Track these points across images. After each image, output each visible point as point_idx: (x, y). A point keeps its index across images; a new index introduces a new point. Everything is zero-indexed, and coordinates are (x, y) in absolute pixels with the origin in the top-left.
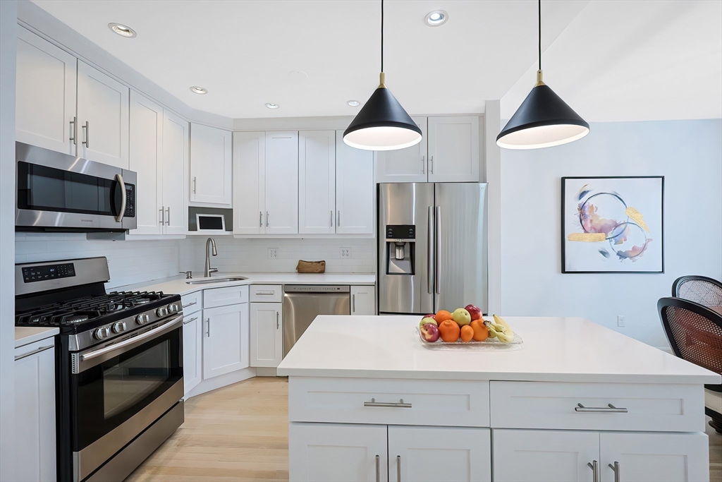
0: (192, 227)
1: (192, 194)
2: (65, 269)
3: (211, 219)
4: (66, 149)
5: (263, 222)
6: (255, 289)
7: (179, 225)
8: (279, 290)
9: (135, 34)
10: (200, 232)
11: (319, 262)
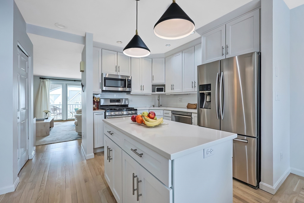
0: (153, 91)
1: (153, 81)
2: (118, 101)
3: (160, 88)
4: (115, 73)
5: (172, 88)
6: (165, 111)
7: (148, 90)
8: (170, 112)
9: (122, 42)
10: (156, 93)
11: (195, 104)
